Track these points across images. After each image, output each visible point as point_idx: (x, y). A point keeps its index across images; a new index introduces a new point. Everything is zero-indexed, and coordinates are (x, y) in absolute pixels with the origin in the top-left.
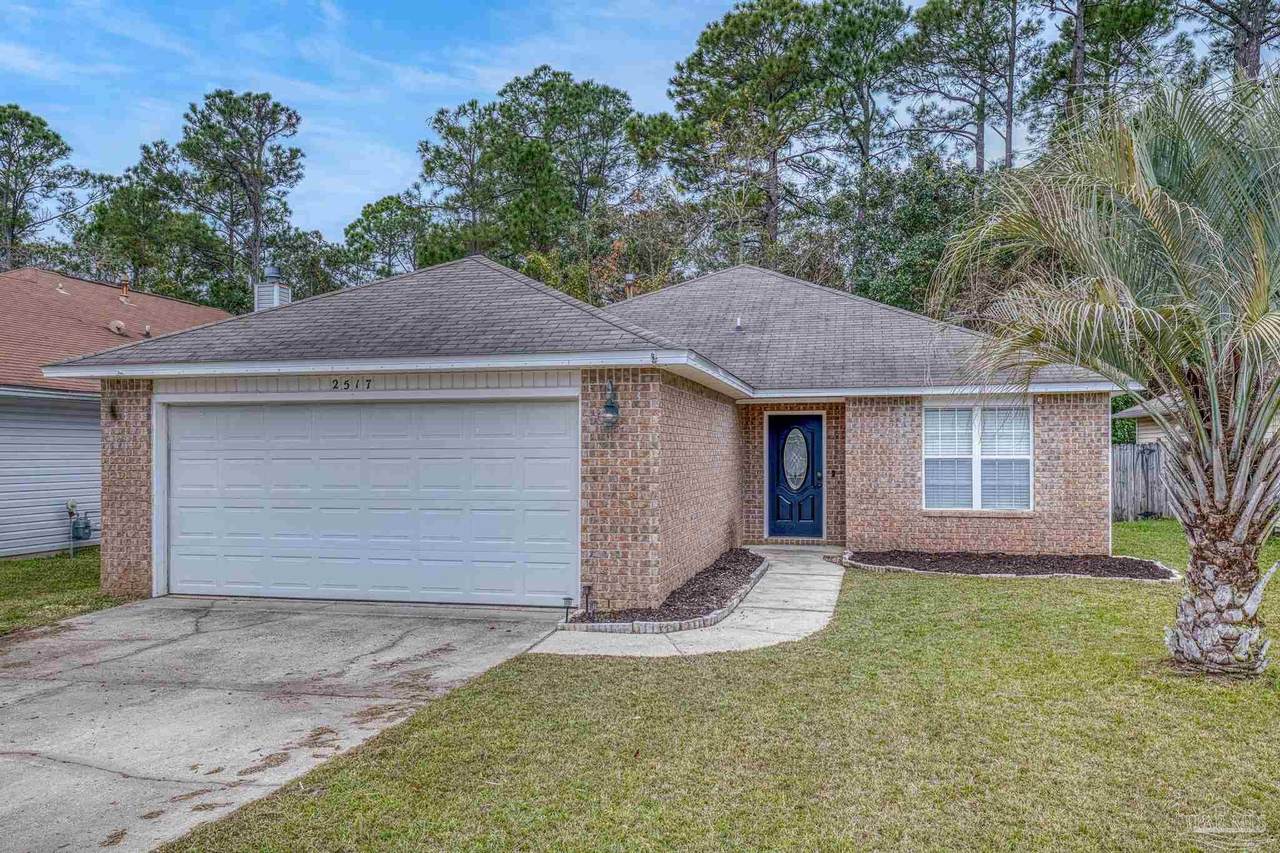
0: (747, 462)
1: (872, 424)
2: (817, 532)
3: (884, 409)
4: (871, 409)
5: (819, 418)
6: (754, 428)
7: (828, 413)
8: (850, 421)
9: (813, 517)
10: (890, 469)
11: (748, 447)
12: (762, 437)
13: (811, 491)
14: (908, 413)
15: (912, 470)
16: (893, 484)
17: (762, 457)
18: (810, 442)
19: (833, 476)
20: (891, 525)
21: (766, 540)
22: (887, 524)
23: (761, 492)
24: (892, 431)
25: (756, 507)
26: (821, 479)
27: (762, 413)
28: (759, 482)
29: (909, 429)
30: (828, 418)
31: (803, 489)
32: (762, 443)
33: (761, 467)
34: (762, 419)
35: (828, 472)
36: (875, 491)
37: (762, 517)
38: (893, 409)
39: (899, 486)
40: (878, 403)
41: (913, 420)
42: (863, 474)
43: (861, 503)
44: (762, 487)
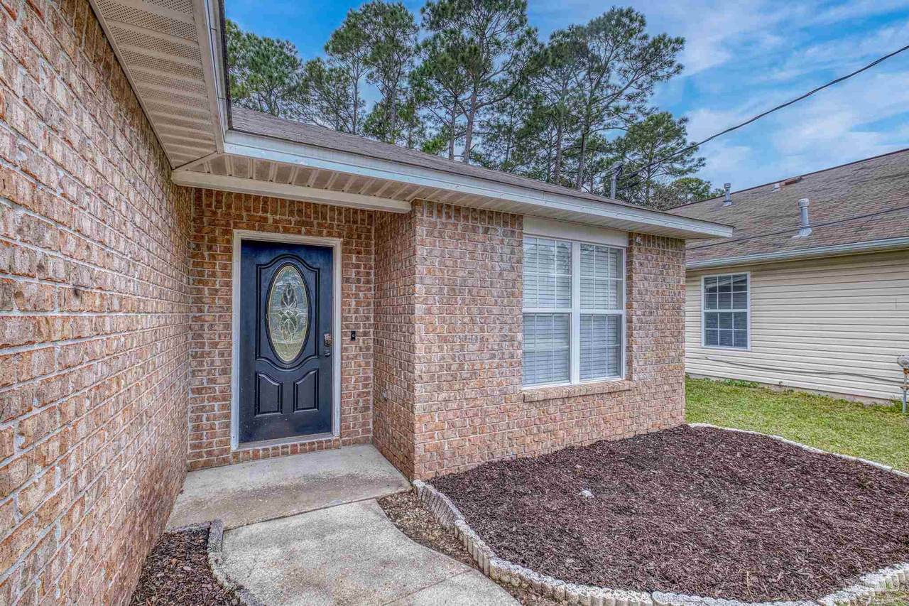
0: (196, 319)
1: (457, 253)
2: (323, 424)
3: (474, 230)
4: (455, 225)
5: (328, 251)
6: (213, 257)
7: (345, 244)
8: (423, 243)
9: (316, 405)
10: (482, 330)
11: (200, 291)
12: (229, 275)
13: (314, 363)
14: (506, 240)
15: (510, 330)
16: (486, 355)
17: (229, 309)
18: (313, 288)
19: (353, 339)
20: (483, 422)
21: (236, 455)
22: (477, 421)
23: (225, 372)
24: (485, 267)
25: (214, 399)
26: (329, 345)
27: (227, 232)
28: (221, 354)
29: (507, 266)
30: (344, 251)
31: (300, 361)
32: (228, 284)
33: (228, 327)
34: (229, 241)
35: (343, 334)
36: (461, 366)
37: (228, 416)
38: (486, 231)
39: (493, 356)
40: (466, 218)
41: (512, 253)
42: (445, 340)
43: (440, 389)
44: (228, 362)
